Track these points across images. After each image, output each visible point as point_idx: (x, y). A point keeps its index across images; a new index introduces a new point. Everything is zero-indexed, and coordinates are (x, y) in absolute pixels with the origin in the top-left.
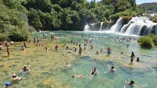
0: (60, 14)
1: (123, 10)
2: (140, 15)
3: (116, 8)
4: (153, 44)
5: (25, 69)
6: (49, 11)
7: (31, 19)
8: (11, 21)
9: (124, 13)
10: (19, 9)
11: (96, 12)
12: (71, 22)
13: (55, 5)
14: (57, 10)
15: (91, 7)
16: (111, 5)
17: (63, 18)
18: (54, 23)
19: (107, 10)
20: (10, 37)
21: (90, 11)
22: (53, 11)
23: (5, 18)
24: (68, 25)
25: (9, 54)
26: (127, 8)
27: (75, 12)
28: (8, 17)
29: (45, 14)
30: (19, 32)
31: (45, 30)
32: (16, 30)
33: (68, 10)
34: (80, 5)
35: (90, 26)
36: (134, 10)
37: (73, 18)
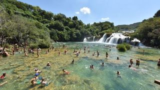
0: (69, 32)
1: (107, 29)
2: (117, 32)
3: (102, 28)
4: (126, 49)
5: (48, 65)
6: (63, 30)
7: (52, 35)
8: (40, 36)
9: (107, 31)
10: (45, 29)
11: (91, 31)
12: (75, 37)
13: (66, 27)
14: (67, 29)
15: (87, 28)
16: (99, 26)
17: (71, 34)
18: (65, 37)
19: (97, 29)
20: (39, 46)
21: (87, 30)
22: (65, 30)
23: (36, 34)
24: (74, 38)
25: (38, 56)
26: (109, 28)
27: (78, 31)
28: (38, 34)
29: (60, 32)
30: (44, 43)
31: (60, 41)
32: (42, 42)
33: (74, 30)
34: (81, 26)
35: (87, 39)
36: (113, 29)
37: (77, 34)
